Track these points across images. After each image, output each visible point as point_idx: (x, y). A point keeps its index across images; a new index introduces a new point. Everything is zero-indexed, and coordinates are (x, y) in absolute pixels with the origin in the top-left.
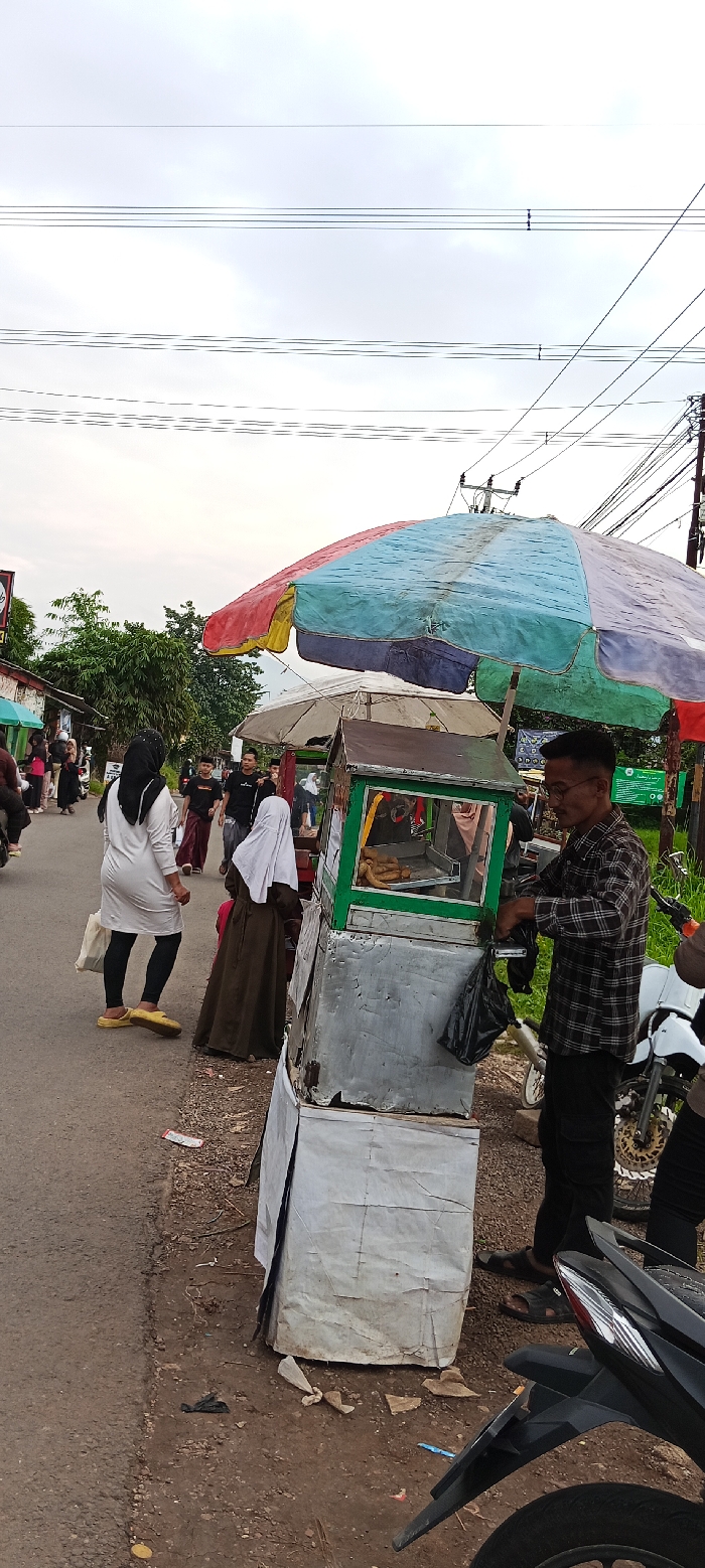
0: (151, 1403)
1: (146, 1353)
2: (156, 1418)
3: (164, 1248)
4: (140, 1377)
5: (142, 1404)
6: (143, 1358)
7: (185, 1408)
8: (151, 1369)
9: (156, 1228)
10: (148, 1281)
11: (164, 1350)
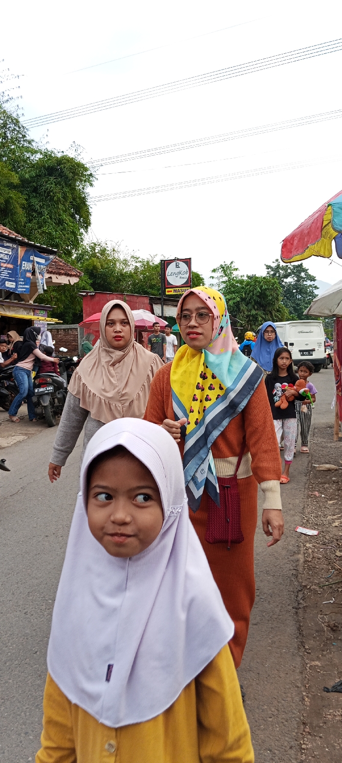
0: (306, 686)
1: (300, 656)
2: (310, 695)
3: (303, 593)
4: (298, 671)
5: (301, 687)
6: (299, 659)
7: (326, 690)
8: (304, 665)
9: (298, 581)
10: (297, 613)
11: (310, 653)
